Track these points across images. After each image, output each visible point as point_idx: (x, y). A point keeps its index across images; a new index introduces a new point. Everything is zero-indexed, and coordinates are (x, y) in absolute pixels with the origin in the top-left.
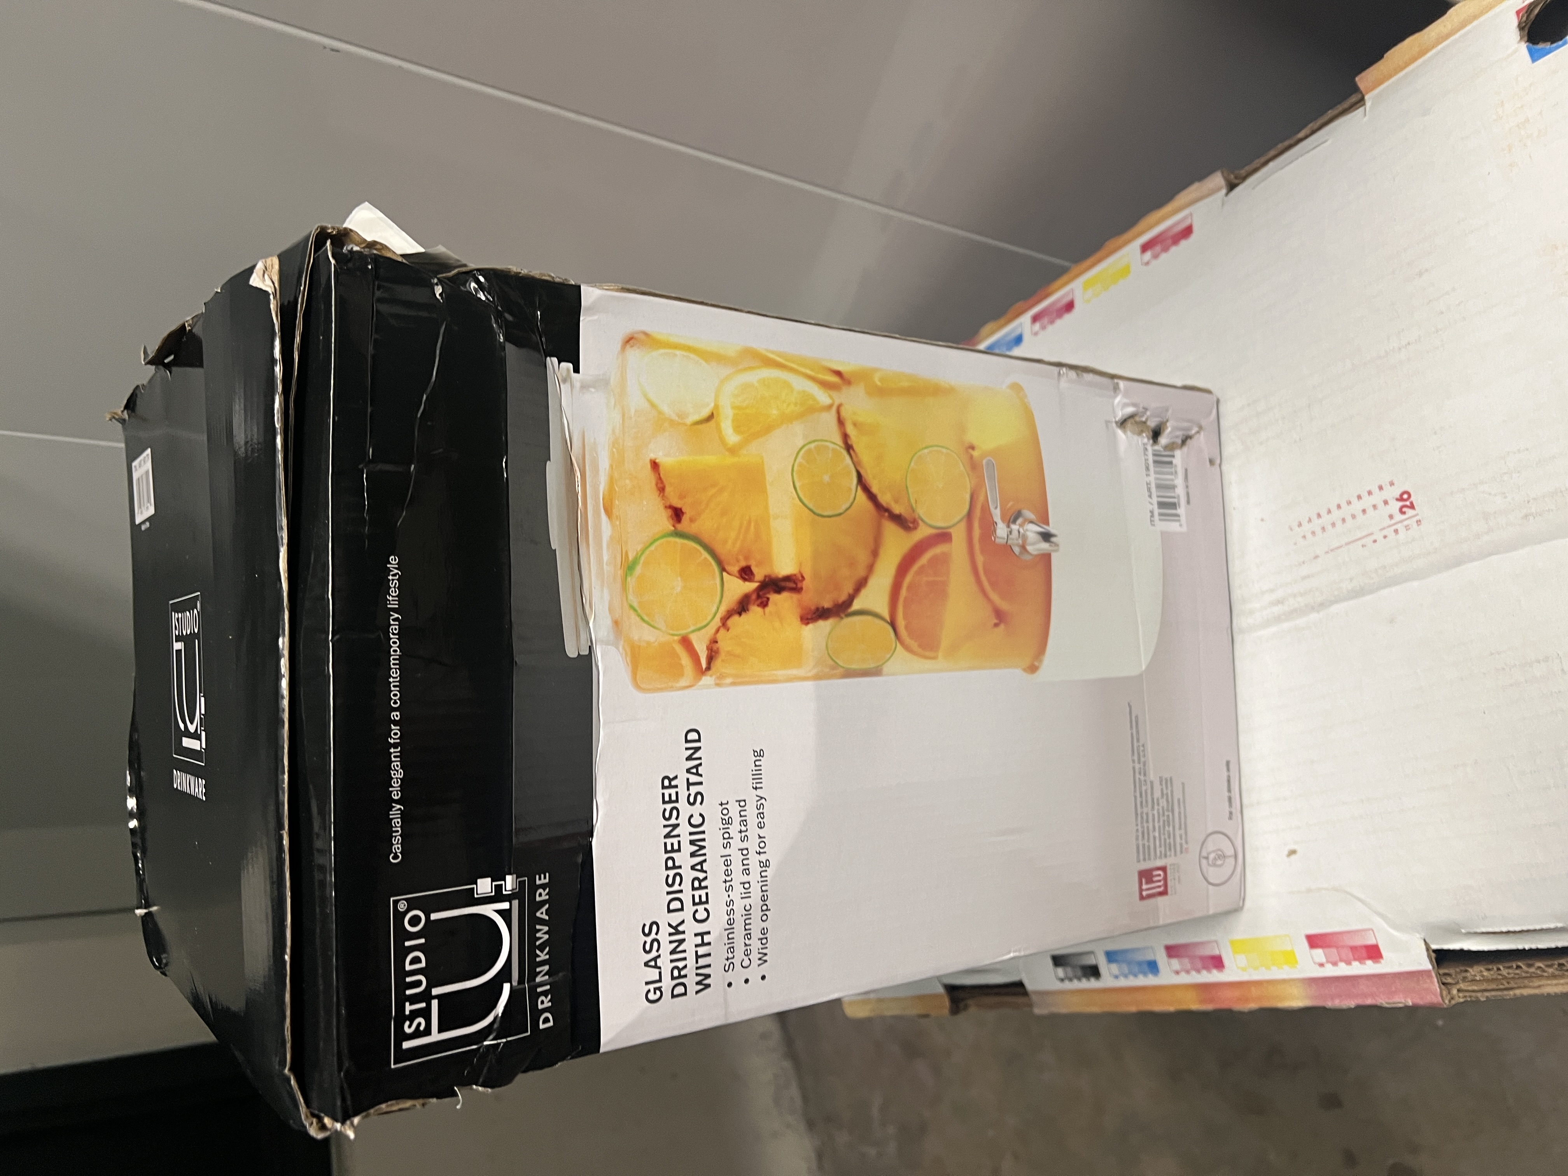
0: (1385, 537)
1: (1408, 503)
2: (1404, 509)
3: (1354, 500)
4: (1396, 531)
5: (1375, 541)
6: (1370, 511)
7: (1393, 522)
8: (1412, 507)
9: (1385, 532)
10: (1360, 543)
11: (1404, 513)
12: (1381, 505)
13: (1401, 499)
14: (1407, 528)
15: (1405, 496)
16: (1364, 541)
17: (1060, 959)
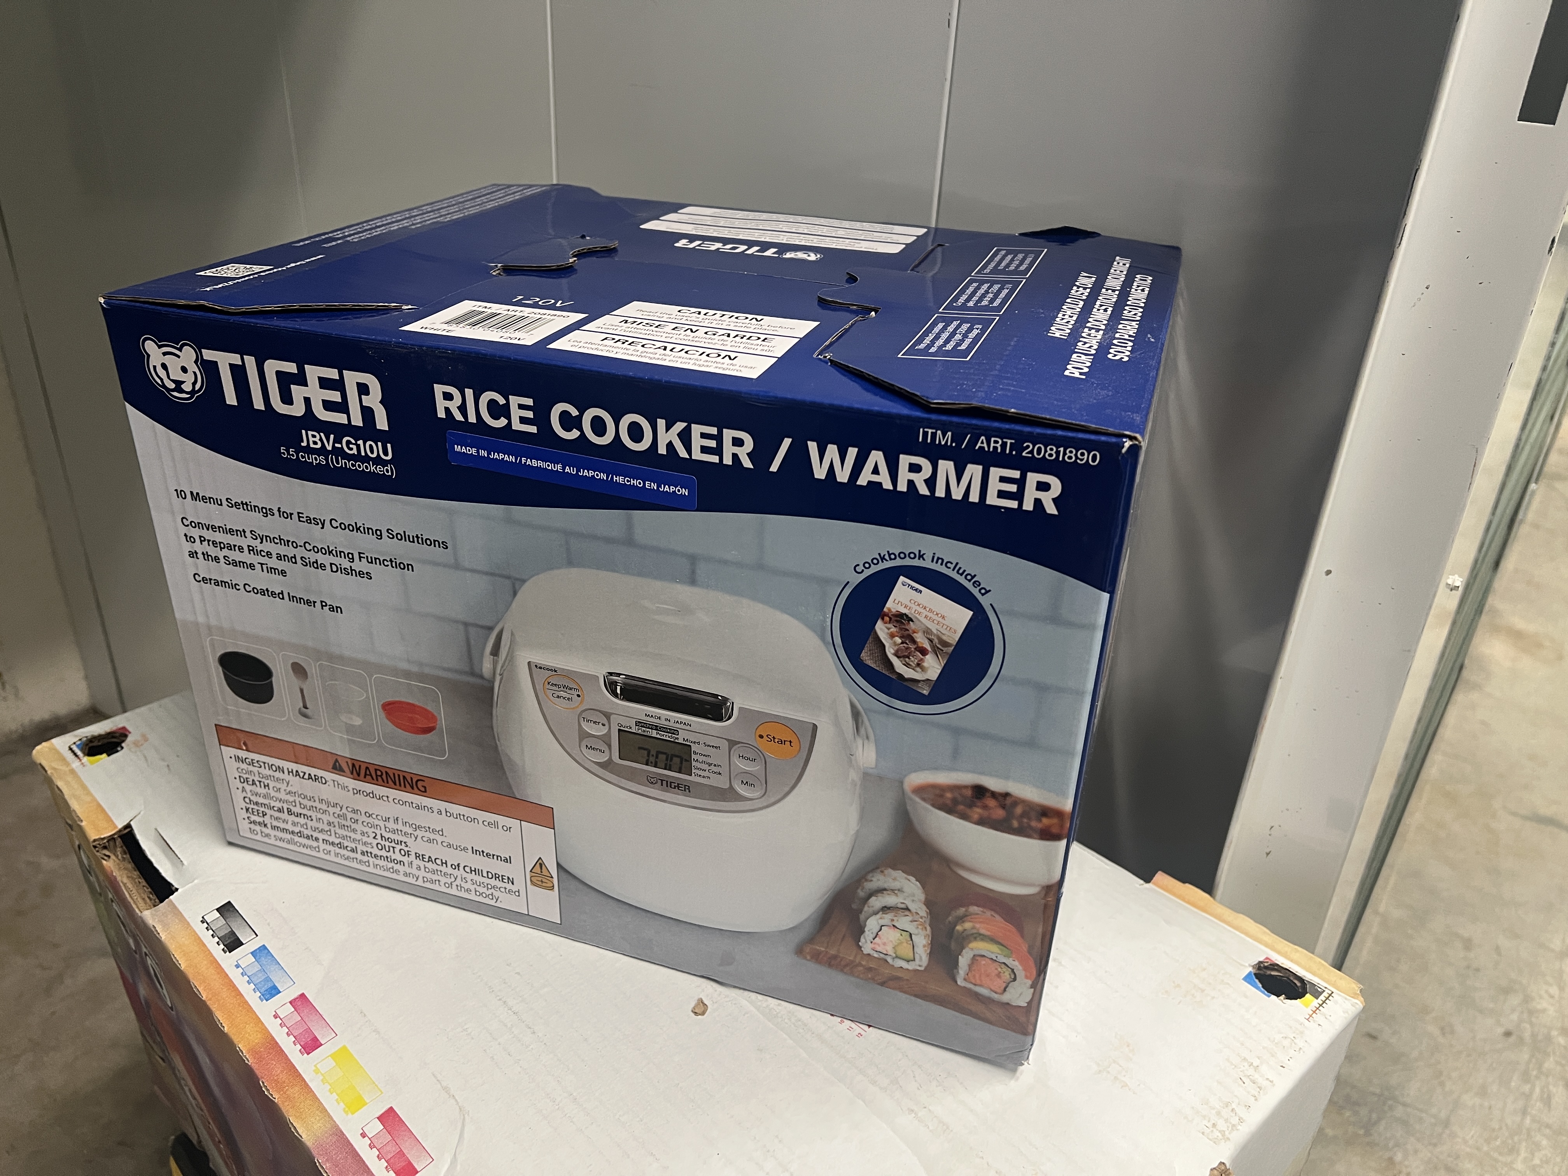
17: (228, 910)
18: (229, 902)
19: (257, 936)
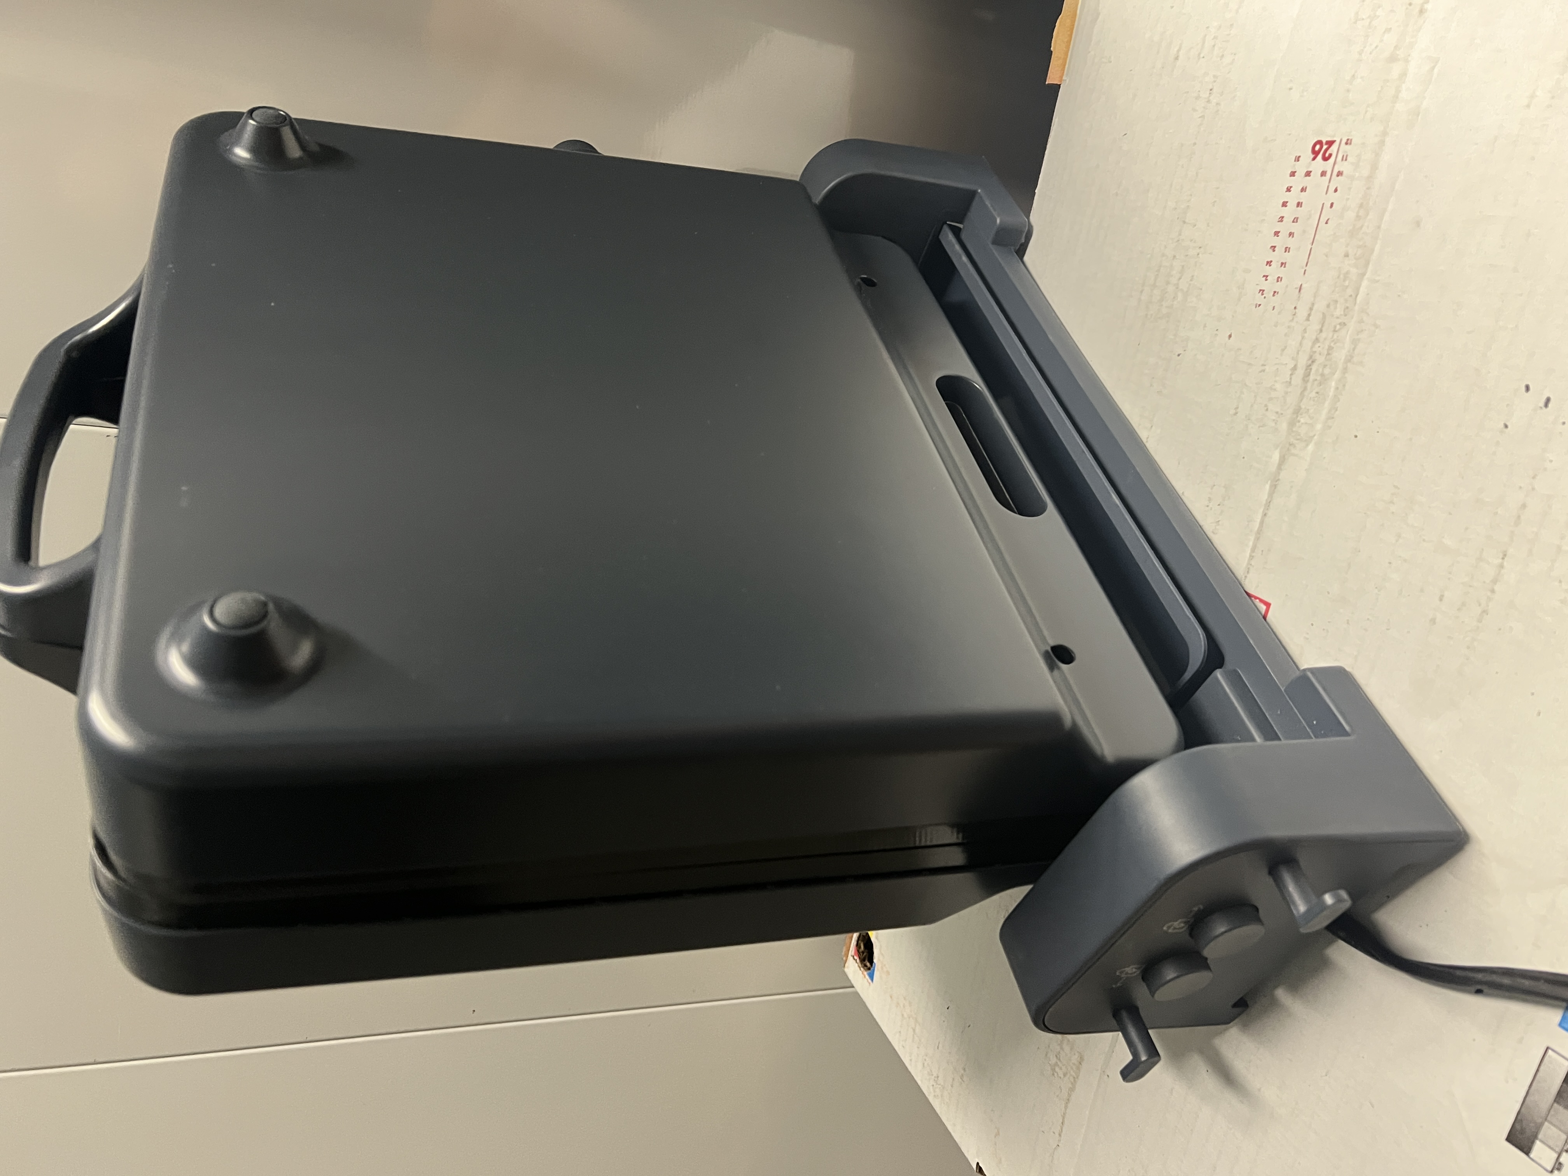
0: (1336, 190)
1: (1325, 147)
2: (1327, 155)
3: (1284, 212)
4: (1340, 174)
5: (1332, 205)
6: (1303, 197)
7: (1328, 173)
8: (1330, 143)
9: (1332, 189)
10: (1322, 224)
11: (1330, 155)
12: (1306, 181)
13: (1315, 153)
14: (1345, 158)
15: (1317, 147)
16: (1323, 219)
17: (1523, 1131)
18: (1509, 1139)
19: (1548, 1048)
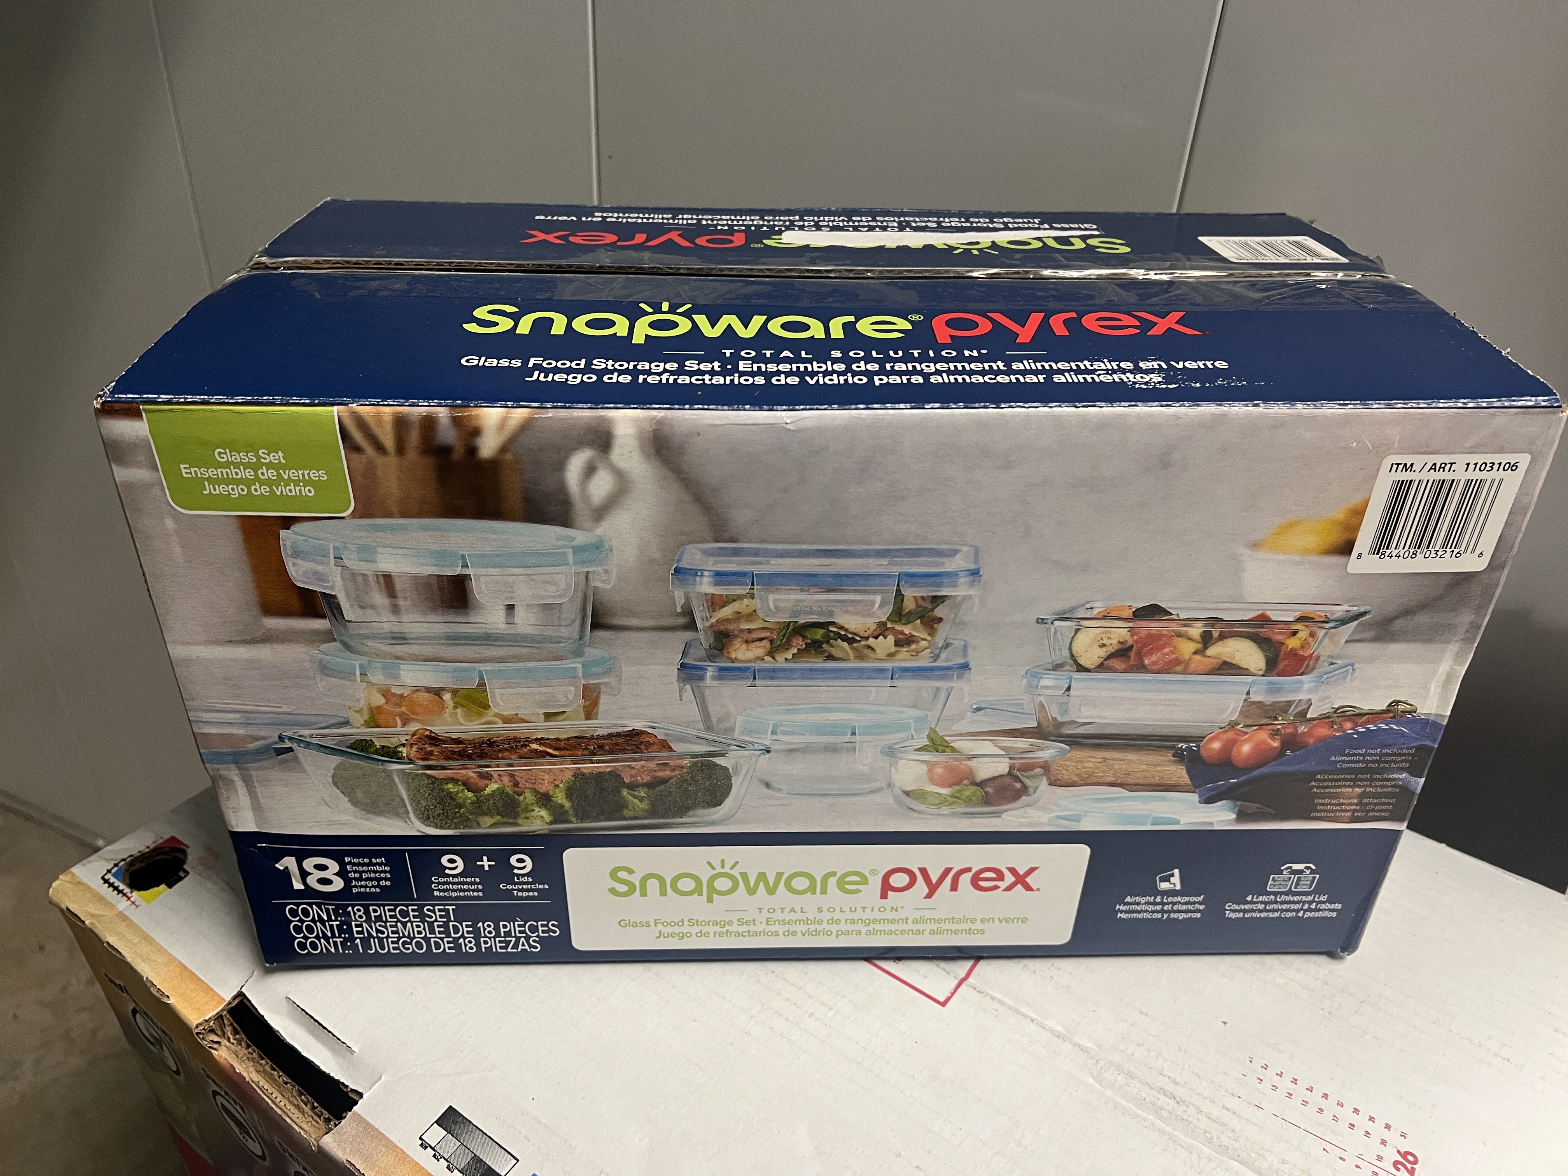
0: (1357, 1167)
1: (1409, 1166)
2: (1399, 1166)
3: (1348, 1110)
5: (1343, 1160)
6: (1359, 1132)
7: (1378, 1163)
9: (1360, 1162)
10: (1324, 1145)
11: (1398, 1169)
12: (1375, 1139)
13: (1404, 1155)
15: (1411, 1158)
16: (1329, 1147)
17: (455, 1123)
18: (451, 1108)
19: (518, 1161)
